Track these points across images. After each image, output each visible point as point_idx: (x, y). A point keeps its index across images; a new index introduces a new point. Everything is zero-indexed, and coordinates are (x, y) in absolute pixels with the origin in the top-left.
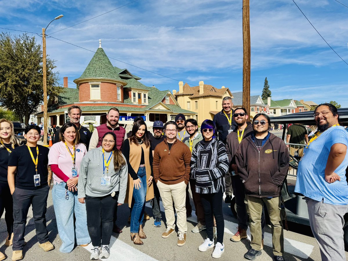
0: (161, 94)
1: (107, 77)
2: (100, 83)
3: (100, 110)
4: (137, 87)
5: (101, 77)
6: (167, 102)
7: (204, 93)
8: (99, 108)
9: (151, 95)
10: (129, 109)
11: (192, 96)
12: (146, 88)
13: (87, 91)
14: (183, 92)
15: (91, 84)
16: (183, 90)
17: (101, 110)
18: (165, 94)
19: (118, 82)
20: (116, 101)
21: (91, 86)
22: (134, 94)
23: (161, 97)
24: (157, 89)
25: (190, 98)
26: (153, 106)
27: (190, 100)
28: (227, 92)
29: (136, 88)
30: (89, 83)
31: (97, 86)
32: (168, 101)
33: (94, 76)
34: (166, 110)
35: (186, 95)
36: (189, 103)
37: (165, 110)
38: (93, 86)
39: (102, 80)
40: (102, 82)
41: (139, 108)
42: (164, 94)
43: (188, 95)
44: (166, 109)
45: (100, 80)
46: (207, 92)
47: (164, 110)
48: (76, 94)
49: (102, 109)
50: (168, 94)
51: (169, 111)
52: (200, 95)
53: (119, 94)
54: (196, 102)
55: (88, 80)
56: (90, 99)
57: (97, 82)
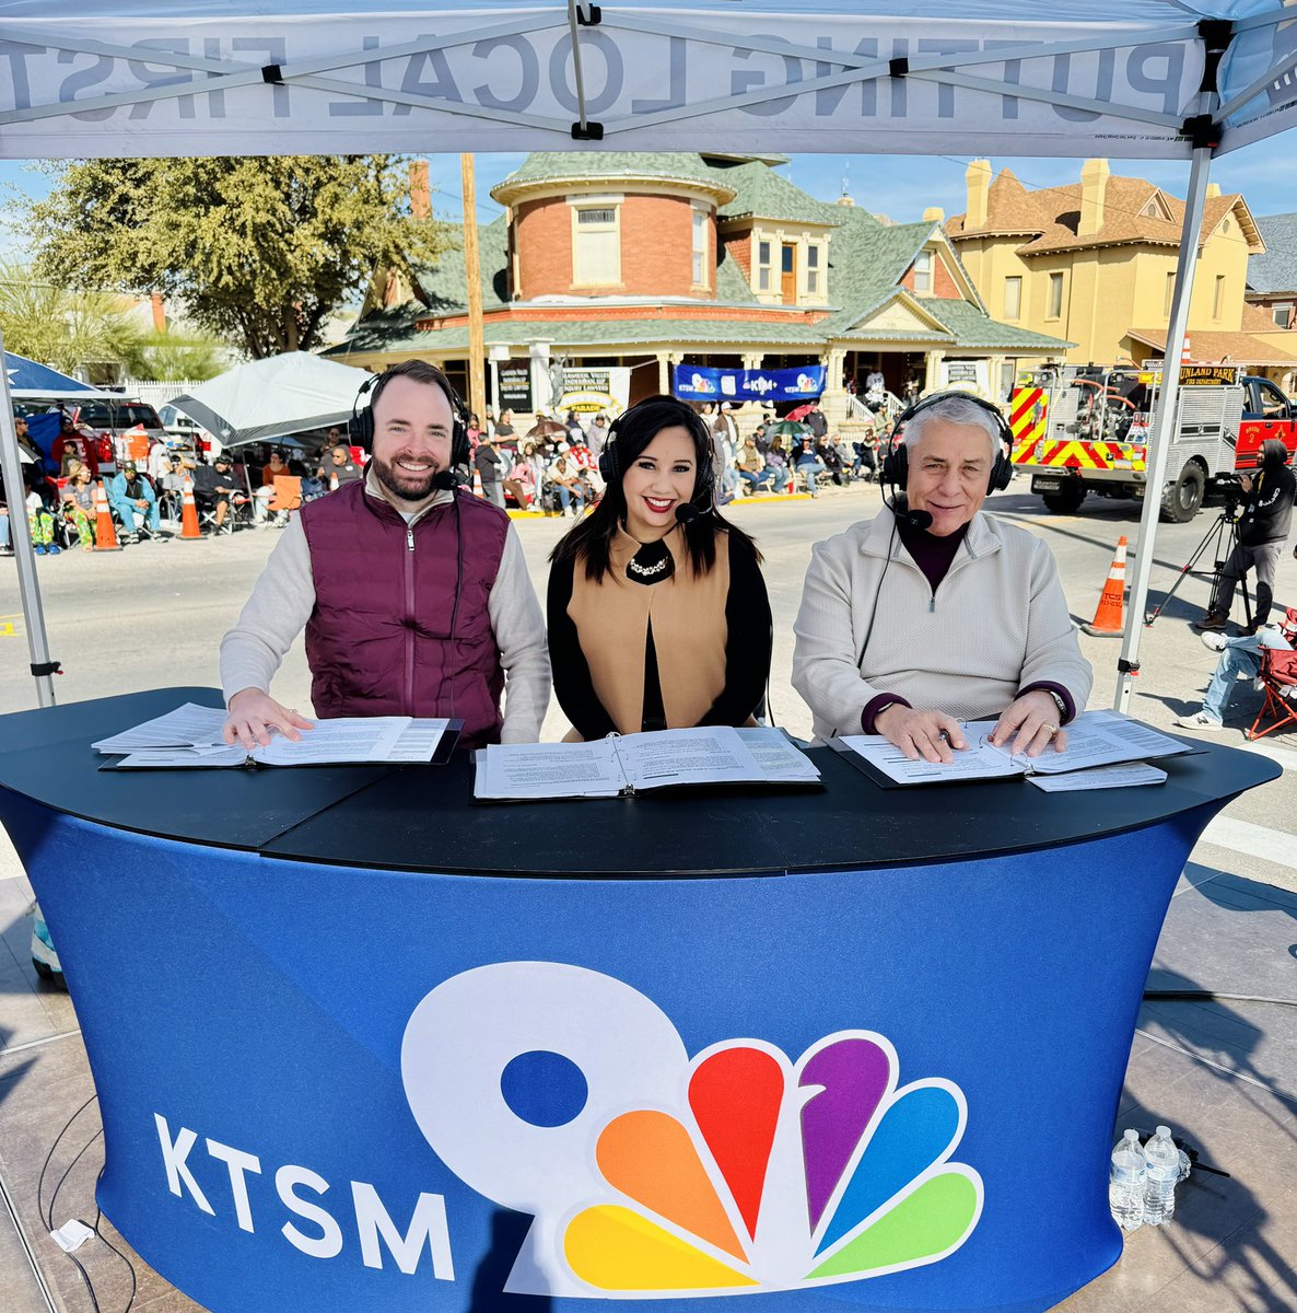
0: (894, 245)
1: (651, 165)
2: (621, 199)
3: (630, 340)
4: (783, 212)
5: (628, 171)
6: (924, 283)
7: (1105, 229)
8: (622, 329)
9: (839, 247)
10: (755, 333)
11: (1035, 246)
12: (822, 211)
13: (560, 244)
14: (990, 224)
15: (576, 207)
16: (991, 209)
17: (636, 341)
18: (916, 245)
19: (702, 189)
20: (686, 293)
21: (575, 215)
22: (765, 247)
23: (893, 256)
24: (866, 214)
25: (1021, 256)
26: (864, 315)
27: (1020, 267)
28: (1231, 217)
29: (776, 218)
30: (568, 203)
31: (605, 215)
32: (925, 277)
33: (592, 163)
34: (925, 333)
35: (1004, 239)
36: (1014, 284)
37: (920, 333)
38: (586, 215)
39: (631, 182)
40: (627, 194)
41: (797, 324)
42: (911, 240)
43: (1015, 238)
44: (923, 327)
45: (622, 182)
46: (1124, 221)
47: (913, 332)
48: (487, 254)
49: (636, 335)
50: (929, 241)
51: (939, 336)
52: (1084, 237)
53: (702, 253)
54: (1057, 276)
55: (563, 185)
56: (572, 281)
57: (606, 194)
